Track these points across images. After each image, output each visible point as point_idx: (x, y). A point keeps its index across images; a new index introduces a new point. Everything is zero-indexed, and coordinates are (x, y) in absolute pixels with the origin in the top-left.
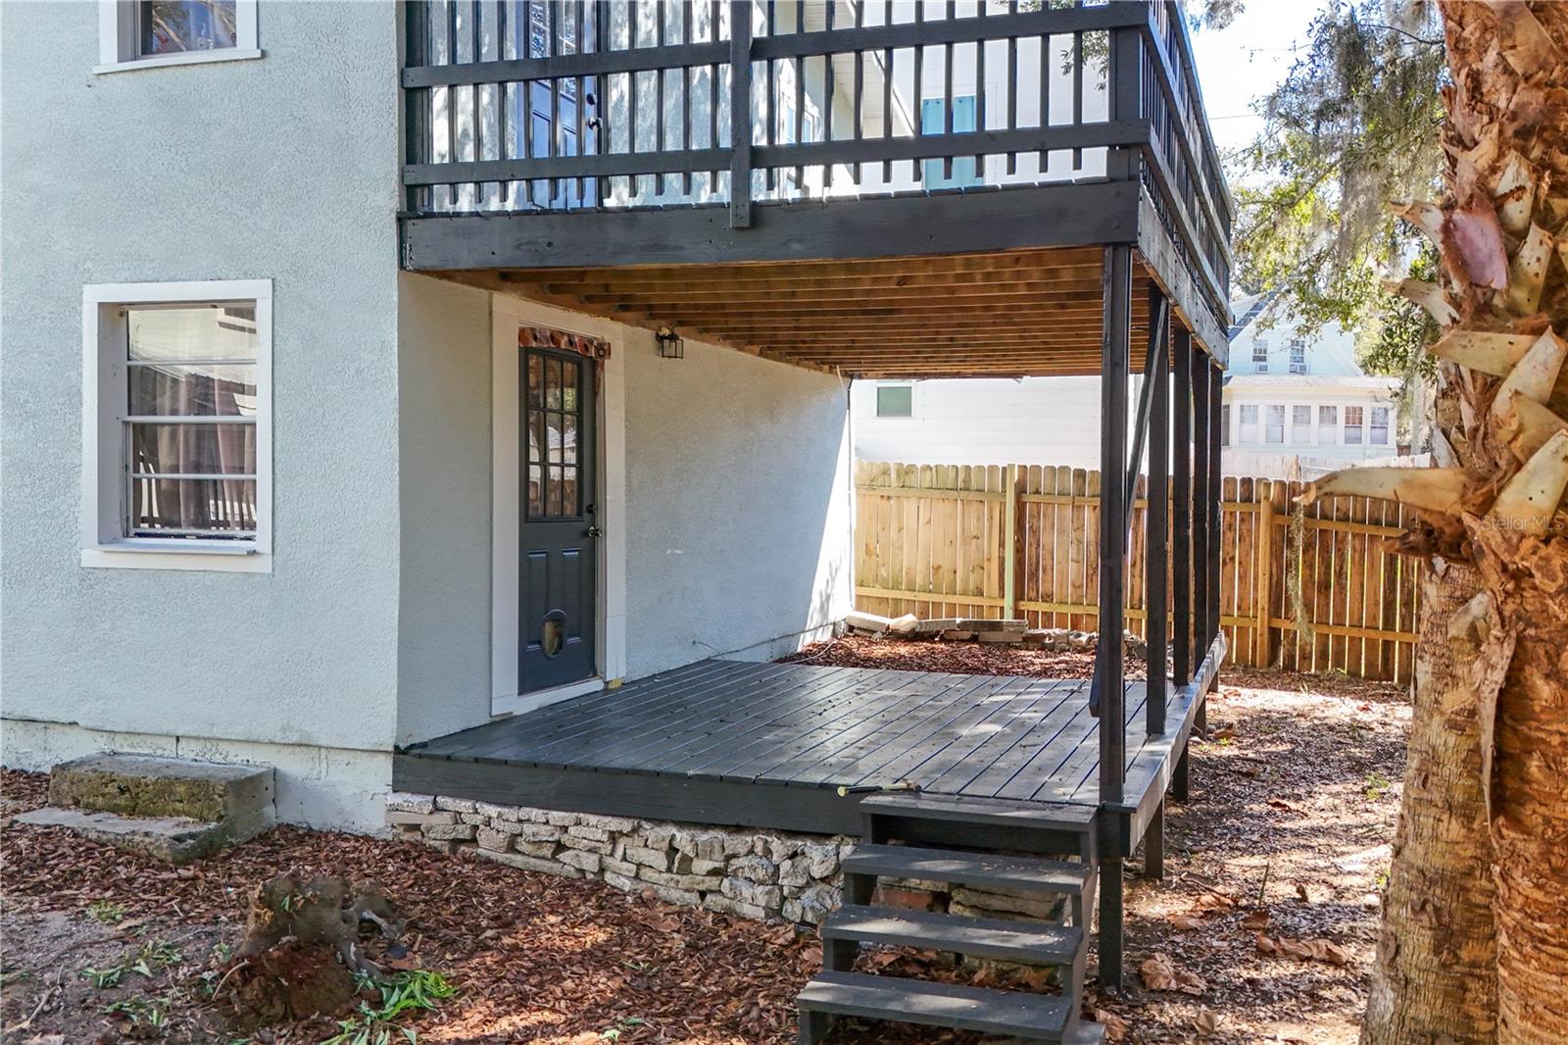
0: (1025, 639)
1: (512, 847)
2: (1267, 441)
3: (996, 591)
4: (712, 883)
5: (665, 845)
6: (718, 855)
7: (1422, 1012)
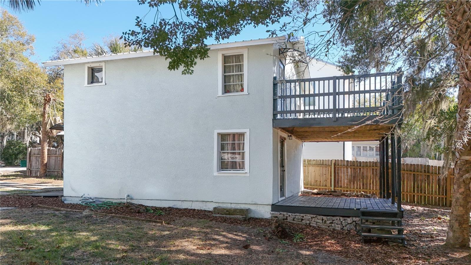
0: (342, 194)
1: (293, 220)
2: (357, 155)
3: (330, 186)
4: (330, 225)
5: (322, 219)
6: (331, 220)
7: (457, 235)
